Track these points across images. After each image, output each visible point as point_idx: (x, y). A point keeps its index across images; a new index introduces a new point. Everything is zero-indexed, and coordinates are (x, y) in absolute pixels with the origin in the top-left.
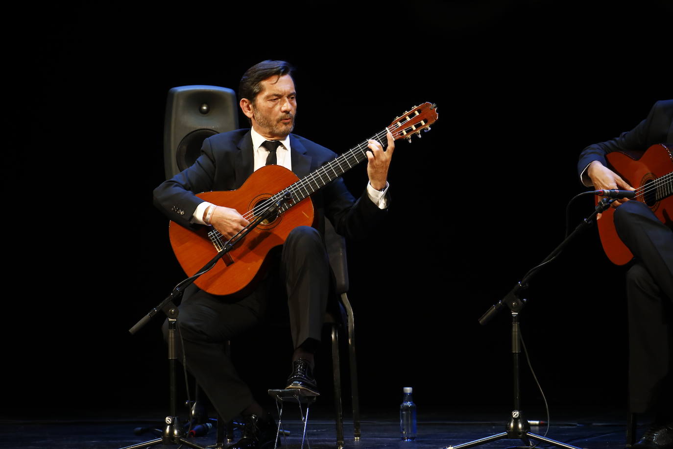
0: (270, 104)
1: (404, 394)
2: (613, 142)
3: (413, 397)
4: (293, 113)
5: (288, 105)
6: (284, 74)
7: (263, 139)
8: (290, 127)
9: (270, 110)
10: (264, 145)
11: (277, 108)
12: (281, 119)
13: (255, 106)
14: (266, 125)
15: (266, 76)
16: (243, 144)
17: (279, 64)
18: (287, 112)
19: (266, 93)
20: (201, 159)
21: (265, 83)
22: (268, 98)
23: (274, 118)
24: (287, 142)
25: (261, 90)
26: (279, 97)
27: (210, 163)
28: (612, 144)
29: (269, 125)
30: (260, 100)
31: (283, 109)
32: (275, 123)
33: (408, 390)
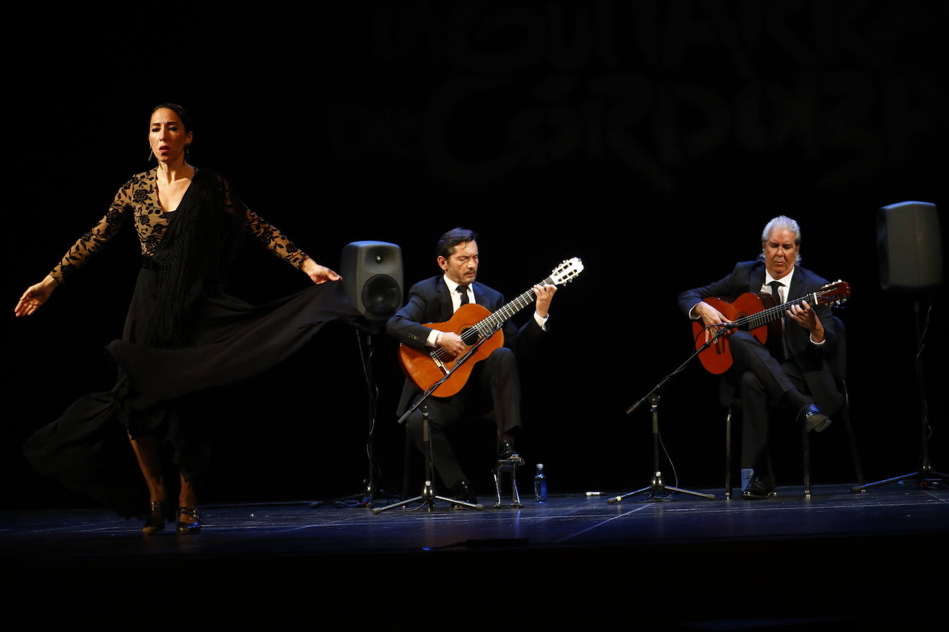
0: (460, 263)
1: (536, 469)
2: (704, 289)
3: (544, 471)
4: (476, 269)
5: (472, 264)
6: (471, 240)
7: (456, 285)
8: (474, 278)
9: (460, 267)
10: (458, 289)
11: (465, 265)
12: (467, 273)
13: (448, 263)
14: (456, 277)
15: (458, 242)
16: (441, 287)
17: (467, 233)
18: (471, 269)
19: (458, 255)
20: (413, 299)
21: (457, 247)
22: (459, 258)
23: (461, 272)
24: (470, 286)
25: (454, 252)
26: (467, 258)
27: (422, 301)
28: (704, 291)
29: (459, 278)
30: (453, 259)
31: (469, 266)
32: (462, 276)
33: (540, 466)
